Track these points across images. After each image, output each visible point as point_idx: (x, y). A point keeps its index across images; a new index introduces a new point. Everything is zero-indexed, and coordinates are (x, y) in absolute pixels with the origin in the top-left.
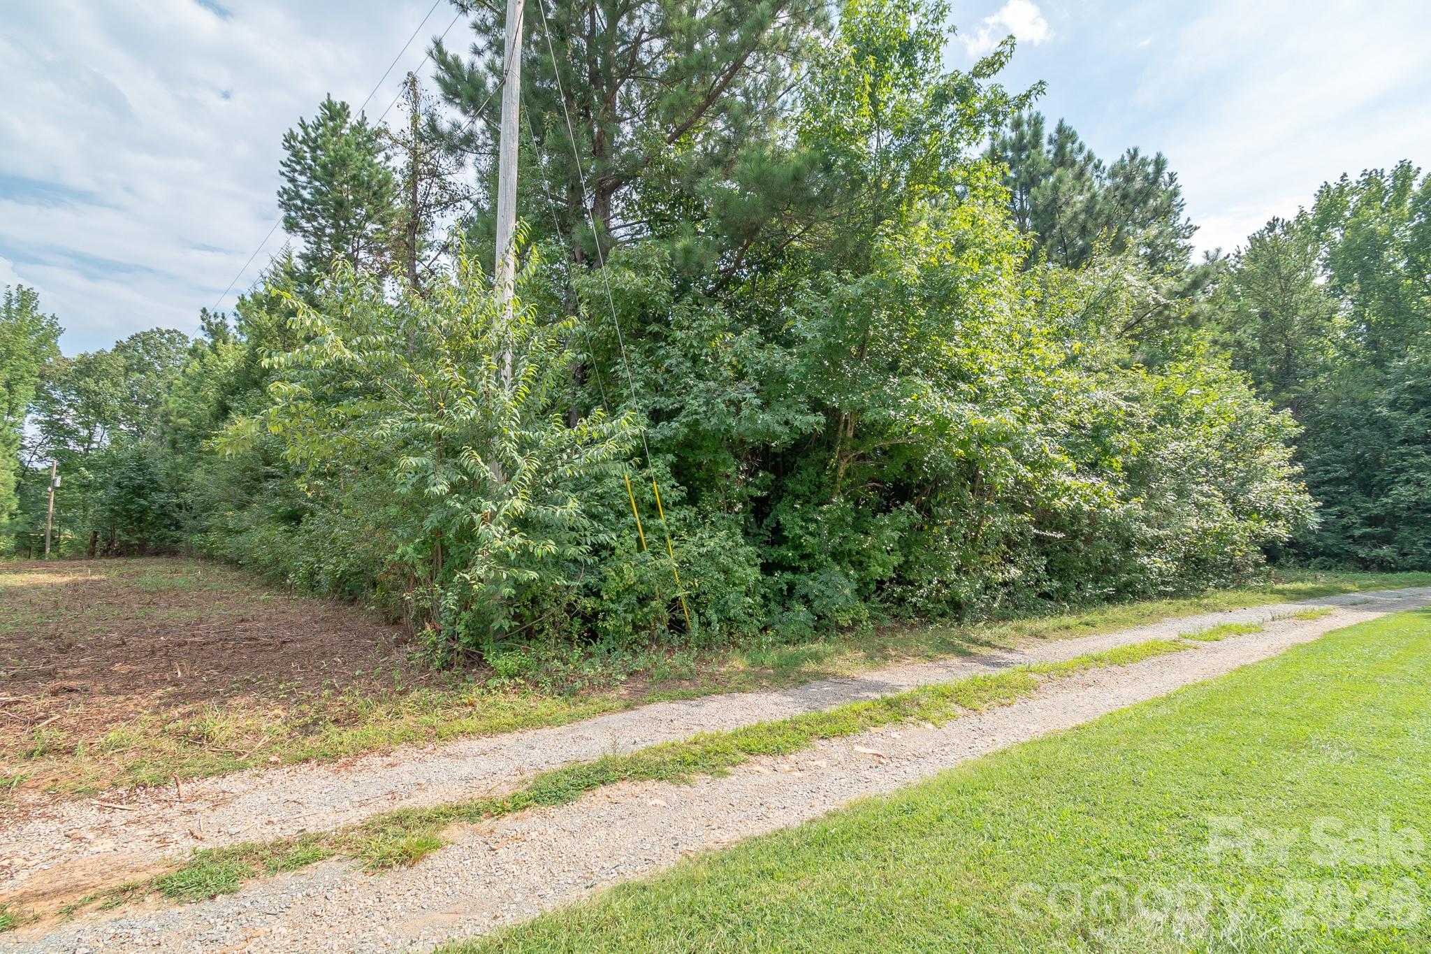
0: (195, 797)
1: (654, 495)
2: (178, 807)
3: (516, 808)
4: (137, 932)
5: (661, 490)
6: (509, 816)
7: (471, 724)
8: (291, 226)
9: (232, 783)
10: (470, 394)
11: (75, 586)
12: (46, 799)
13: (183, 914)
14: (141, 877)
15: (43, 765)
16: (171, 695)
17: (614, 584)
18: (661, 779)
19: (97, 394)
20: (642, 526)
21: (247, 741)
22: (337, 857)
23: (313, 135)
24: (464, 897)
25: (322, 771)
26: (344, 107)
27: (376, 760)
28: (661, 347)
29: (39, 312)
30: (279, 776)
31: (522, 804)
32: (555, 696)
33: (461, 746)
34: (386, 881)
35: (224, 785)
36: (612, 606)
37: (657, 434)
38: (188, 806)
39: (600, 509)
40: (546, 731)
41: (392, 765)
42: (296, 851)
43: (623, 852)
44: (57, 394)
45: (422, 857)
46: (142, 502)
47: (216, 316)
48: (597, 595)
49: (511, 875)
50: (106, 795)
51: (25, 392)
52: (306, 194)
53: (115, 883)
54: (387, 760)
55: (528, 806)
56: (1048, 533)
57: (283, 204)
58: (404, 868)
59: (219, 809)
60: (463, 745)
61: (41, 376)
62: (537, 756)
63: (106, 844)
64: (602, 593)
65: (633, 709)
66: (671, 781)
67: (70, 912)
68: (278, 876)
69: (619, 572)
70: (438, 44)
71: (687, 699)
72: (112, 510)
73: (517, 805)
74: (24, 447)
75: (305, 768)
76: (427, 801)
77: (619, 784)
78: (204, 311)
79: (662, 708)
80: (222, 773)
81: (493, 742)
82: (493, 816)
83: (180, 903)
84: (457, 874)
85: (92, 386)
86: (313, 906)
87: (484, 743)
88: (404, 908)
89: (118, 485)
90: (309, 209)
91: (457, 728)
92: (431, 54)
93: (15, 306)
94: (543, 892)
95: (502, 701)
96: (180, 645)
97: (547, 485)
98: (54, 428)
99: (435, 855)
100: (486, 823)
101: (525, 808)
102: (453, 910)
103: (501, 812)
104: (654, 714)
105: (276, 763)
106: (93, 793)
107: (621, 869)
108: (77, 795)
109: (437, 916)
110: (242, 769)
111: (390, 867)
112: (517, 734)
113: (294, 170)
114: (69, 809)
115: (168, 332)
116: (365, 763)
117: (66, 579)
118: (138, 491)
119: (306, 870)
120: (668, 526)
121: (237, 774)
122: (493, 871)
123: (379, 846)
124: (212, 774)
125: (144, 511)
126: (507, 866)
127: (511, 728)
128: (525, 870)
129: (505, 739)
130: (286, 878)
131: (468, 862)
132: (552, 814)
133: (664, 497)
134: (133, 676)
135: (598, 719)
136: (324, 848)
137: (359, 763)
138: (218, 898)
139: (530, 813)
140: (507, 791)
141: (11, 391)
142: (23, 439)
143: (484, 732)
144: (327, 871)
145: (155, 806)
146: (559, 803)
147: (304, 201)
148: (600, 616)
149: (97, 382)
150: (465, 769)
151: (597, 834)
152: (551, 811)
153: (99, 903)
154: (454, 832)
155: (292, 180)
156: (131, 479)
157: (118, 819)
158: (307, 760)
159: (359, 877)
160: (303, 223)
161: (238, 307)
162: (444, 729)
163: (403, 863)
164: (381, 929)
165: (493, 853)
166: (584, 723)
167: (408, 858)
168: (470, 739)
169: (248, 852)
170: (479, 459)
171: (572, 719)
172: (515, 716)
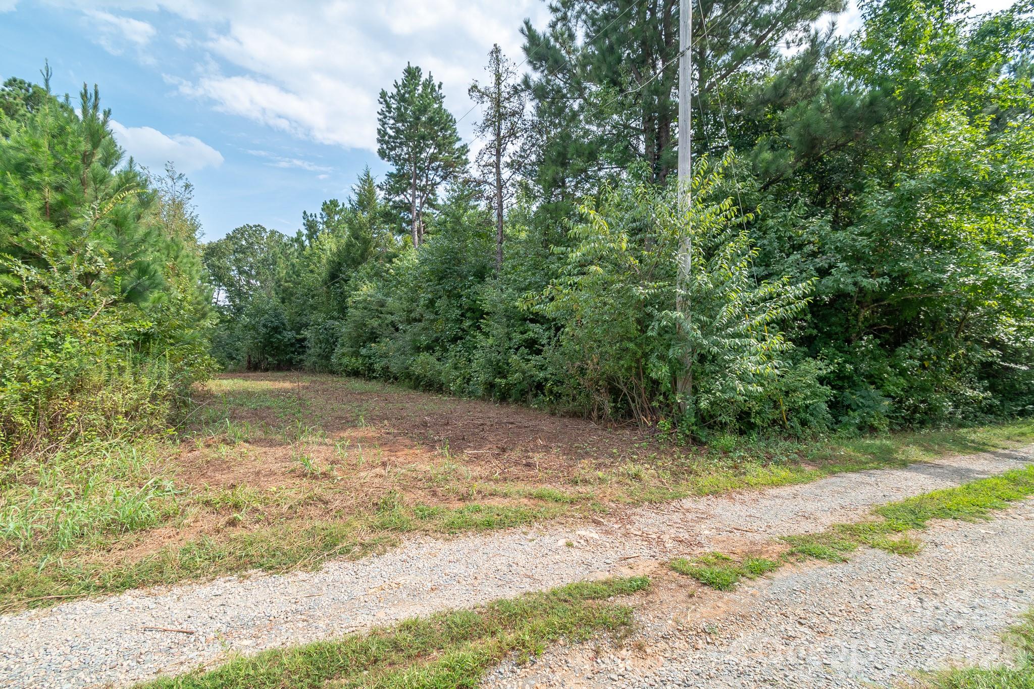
8: (383, 154)
19: (219, 268)
23: (402, 92)
26: (418, 69)
47: (311, 215)
56: (1012, 365)
57: (379, 141)
70: (527, 23)
72: (261, 342)
78: (305, 213)
89: (265, 326)
92: (522, 31)
113: (386, 117)
115: (255, 226)
118: (276, 330)
147: (390, 137)
149: (219, 260)
155: (384, 124)
161: (323, 210)
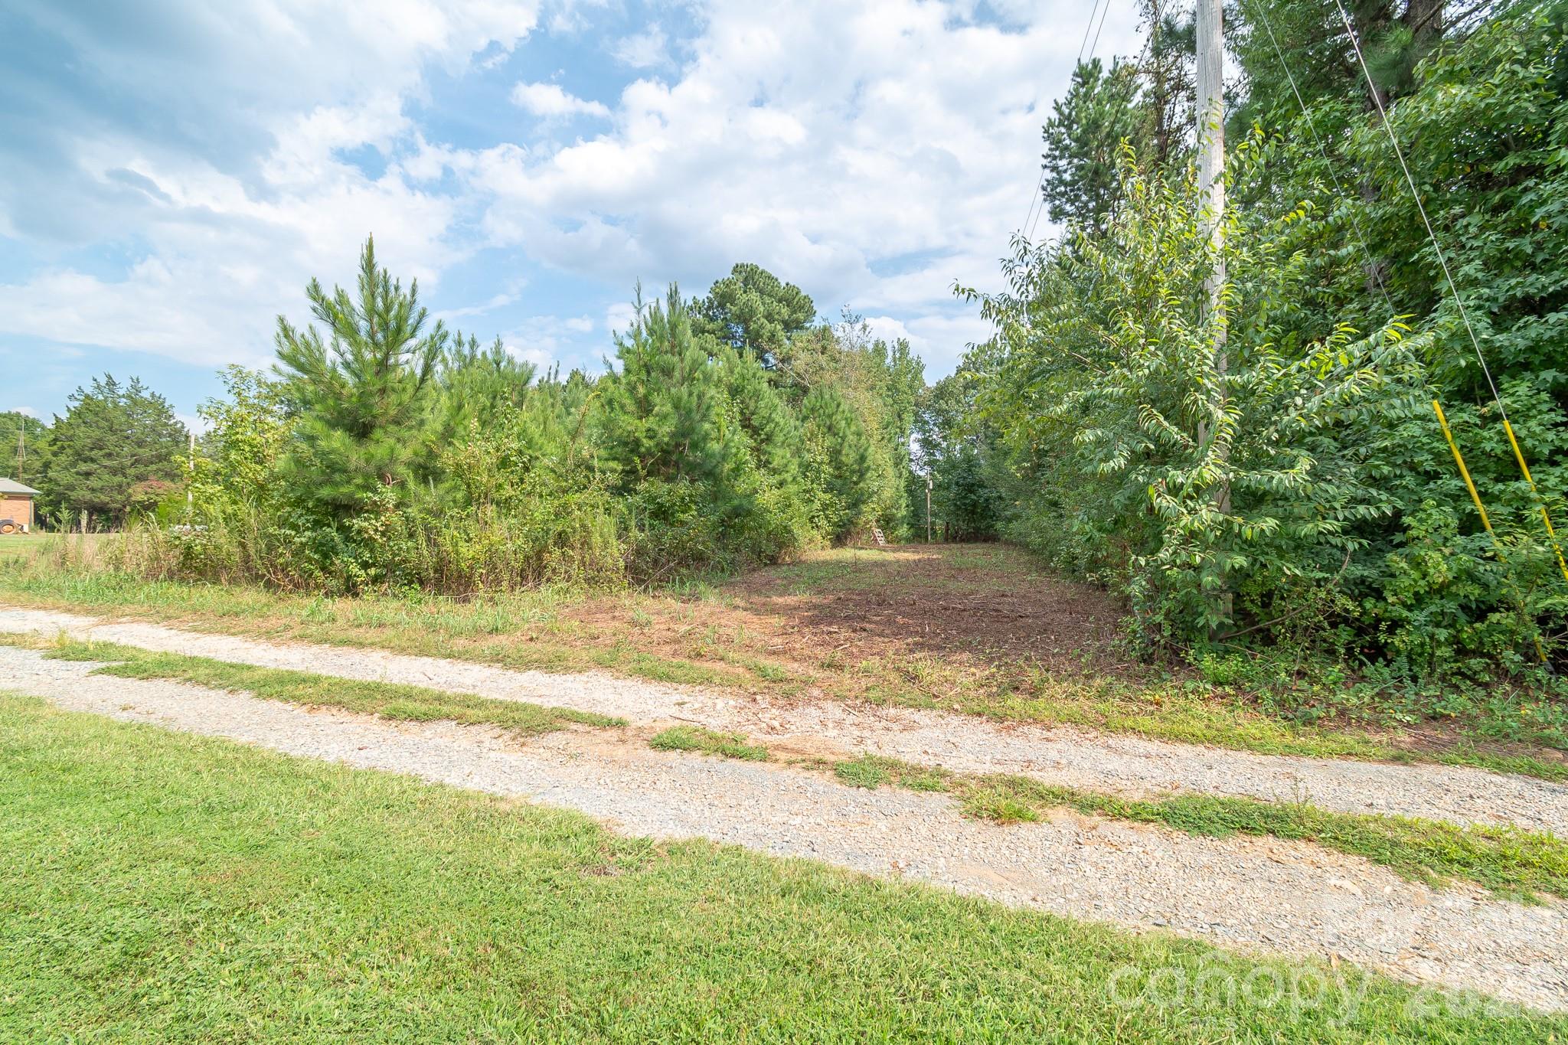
0: (896, 720)
1: (1507, 442)
2: (884, 723)
3: (1135, 816)
4: (811, 789)
5: (1523, 433)
6: (1126, 823)
7: (1146, 722)
8: (1056, 215)
9: (922, 717)
10: (1151, 343)
11: (917, 563)
12: (822, 695)
13: (840, 791)
14: (831, 758)
15: (828, 673)
16: (916, 644)
17: (1408, 581)
18: (1378, 861)
19: (948, 412)
20: (1480, 493)
21: (946, 688)
22: (948, 794)
23: (1067, 111)
24: (1022, 869)
25: (988, 727)
27: (1036, 731)
28: (1526, 190)
29: (911, 356)
30: (955, 721)
31: (1145, 816)
32: (1278, 718)
33: (1127, 742)
34: (973, 828)
35: (917, 716)
36: (1405, 613)
37: (1513, 340)
38: (890, 725)
39: (1386, 470)
40: (1244, 755)
41: (1048, 740)
42: (925, 778)
43: (1240, 914)
44: (926, 417)
45: (1010, 821)
46: (973, 497)
48: (1379, 595)
49: (1081, 873)
50: (849, 702)
51: (909, 417)
52: (1067, 177)
53: (818, 756)
54: (1046, 734)
55: (1152, 821)
57: (1047, 197)
58: (992, 823)
59: (905, 733)
60: (1130, 742)
61: (916, 405)
62: (1210, 779)
63: (832, 733)
64: (1387, 594)
65: (1406, 764)
66: (1398, 870)
67: (790, 763)
68: (904, 791)
69: (1417, 564)
71: (1538, 776)
72: (955, 505)
73: (1138, 815)
74: (911, 460)
75: (976, 720)
76: (1050, 779)
77: (1302, 845)
79: (1468, 777)
80: (918, 707)
81: (1166, 749)
82: (1107, 815)
83: (841, 783)
84: (1030, 848)
85: (944, 406)
86: (911, 824)
87: (1155, 747)
88: (970, 855)
90: (1071, 191)
91: (1129, 723)
93: (898, 355)
94: (1103, 904)
95: (1199, 708)
96: (945, 609)
97: (1270, 442)
98: (927, 444)
99: (1026, 826)
100: (1096, 819)
101: (1148, 821)
102: (1007, 874)
103: (1119, 815)
104: (1438, 780)
105: (957, 710)
106: (843, 698)
107: (1218, 930)
108: (838, 698)
109: (991, 873)
110: (933, 708)
111: (981, 818)
112: (1201, 748)
113: (1055, 158)
114: (829, 705)
116: (1026, 730)
117: (916, 557)
118: (971, 488)
119: (923, 794)
120: (1541, 492)
121: (928, 711)
122: (1066, 861)
123: (985, 798)
124: (911, 706)
125: (975, 504)
126: (1083, 863)
127: (1194, 739)
128: (1098, 876)
129: (1183, 750)
130: (907, 793)
131: (1047, 843)
132: (1179, 840)
133: (1529, 443)
134: (906, 626)
135: (1335, 762)
136: (945, 783)
137: (1020, 729)
138: (861, 789)
139: (1152, 829)
140: (1137, 797)
141: (901, 420)
142: (910, 454)
143: (1161, 736)
144: (936, 801)
145: (872, 718)
146: (1196, 831)
147: (1066, 184)
148: (1383, 626)
149: (947, 403)
150: (1114, 764)
151: (1218, 882)
152: (1178, 836)
153: (803, 765)
154: (1061, 815)
155: (1054, 169)
156: (965, 478)
157: (850, 719)
158: (979, 715)
159: (955, 816)
160: (1068, 208)
162: (1116, 720)
163: (994, 819)
164: (942, 859)
165: (1078, 846)
166: (1307, 761)
167: (998, 817)
168: (1141, 738)
169: (893, 765)
170: (1162, 419)
171: (1288, 751)
172: (1208, 727)
